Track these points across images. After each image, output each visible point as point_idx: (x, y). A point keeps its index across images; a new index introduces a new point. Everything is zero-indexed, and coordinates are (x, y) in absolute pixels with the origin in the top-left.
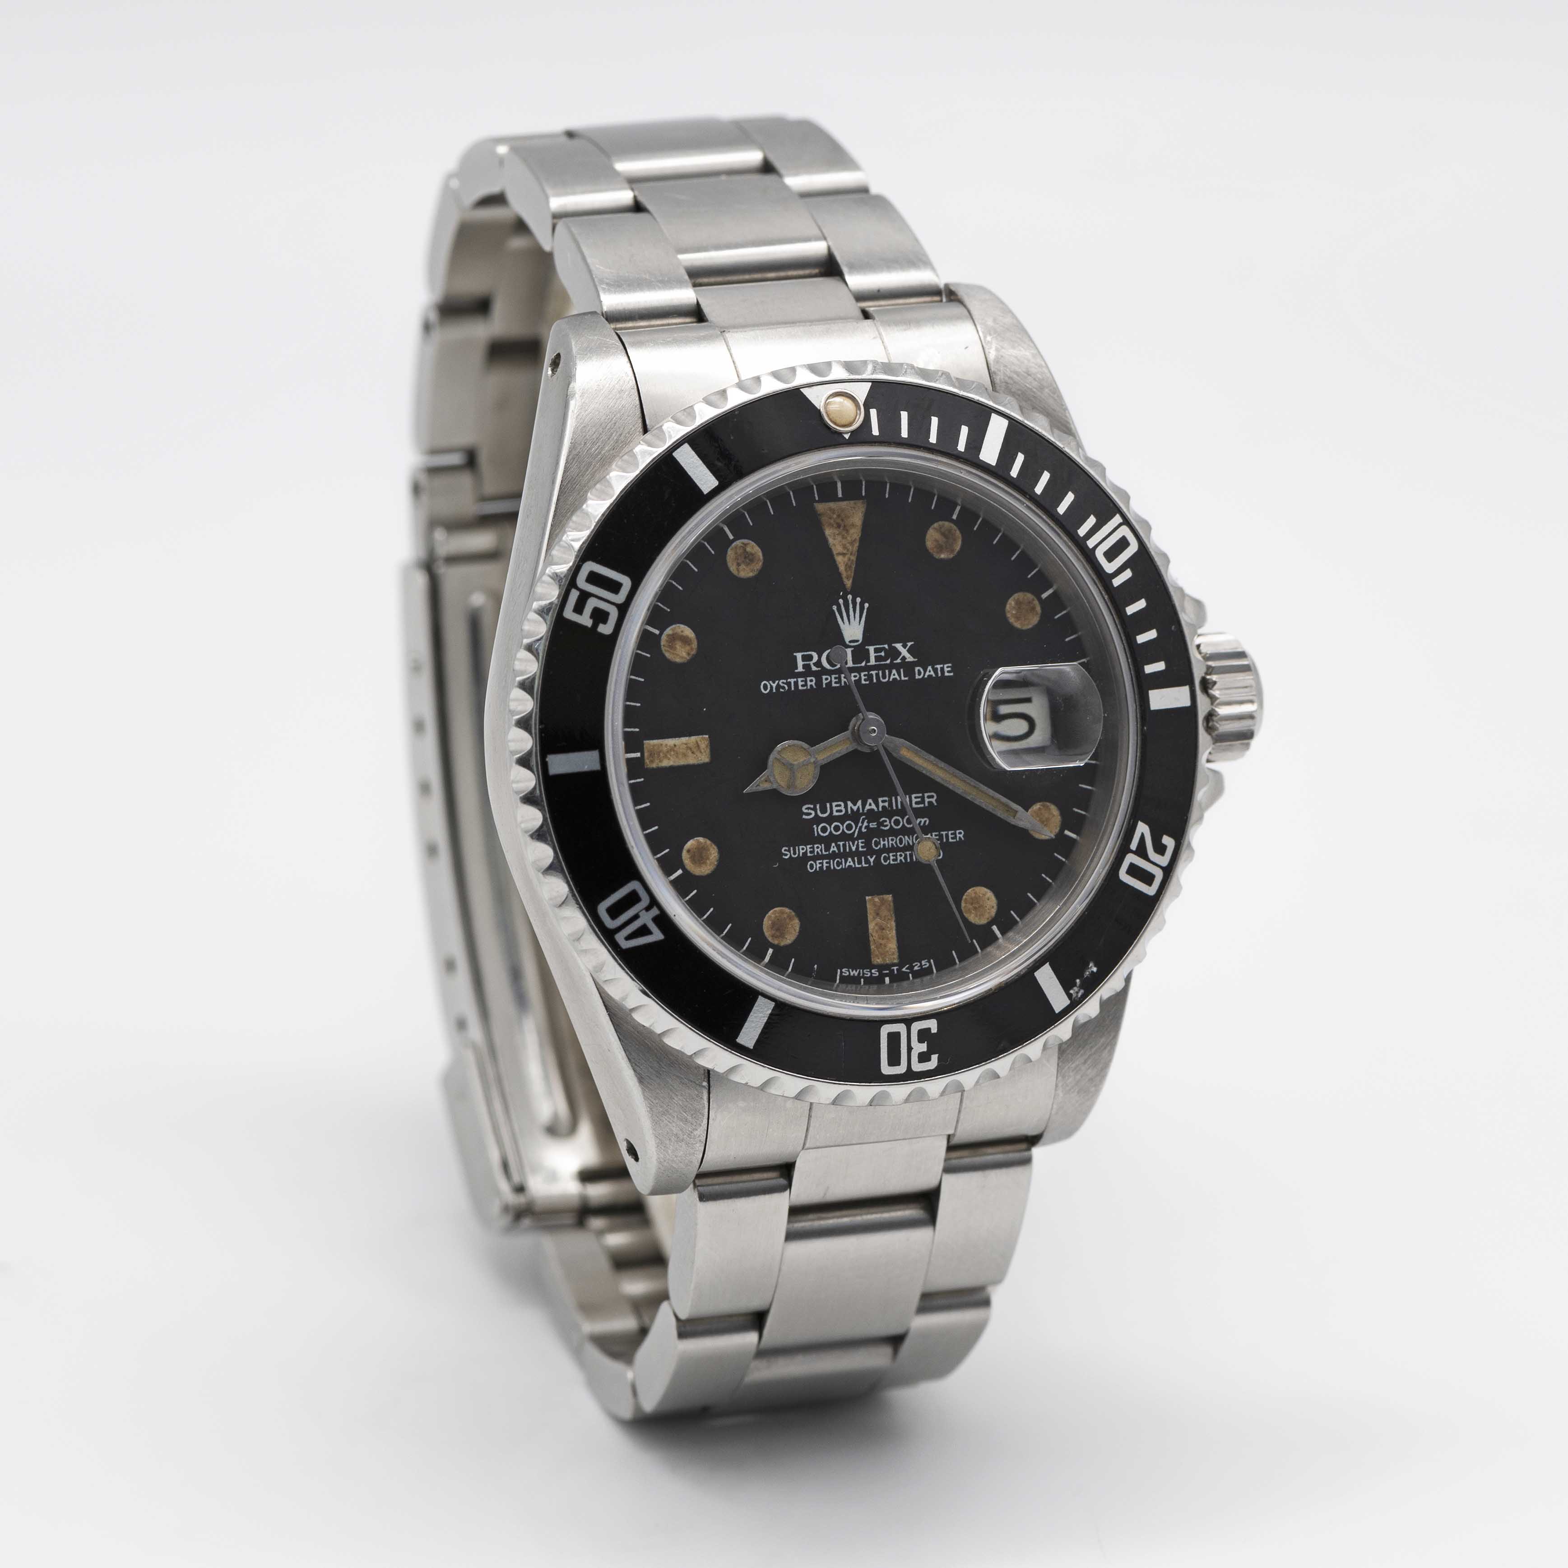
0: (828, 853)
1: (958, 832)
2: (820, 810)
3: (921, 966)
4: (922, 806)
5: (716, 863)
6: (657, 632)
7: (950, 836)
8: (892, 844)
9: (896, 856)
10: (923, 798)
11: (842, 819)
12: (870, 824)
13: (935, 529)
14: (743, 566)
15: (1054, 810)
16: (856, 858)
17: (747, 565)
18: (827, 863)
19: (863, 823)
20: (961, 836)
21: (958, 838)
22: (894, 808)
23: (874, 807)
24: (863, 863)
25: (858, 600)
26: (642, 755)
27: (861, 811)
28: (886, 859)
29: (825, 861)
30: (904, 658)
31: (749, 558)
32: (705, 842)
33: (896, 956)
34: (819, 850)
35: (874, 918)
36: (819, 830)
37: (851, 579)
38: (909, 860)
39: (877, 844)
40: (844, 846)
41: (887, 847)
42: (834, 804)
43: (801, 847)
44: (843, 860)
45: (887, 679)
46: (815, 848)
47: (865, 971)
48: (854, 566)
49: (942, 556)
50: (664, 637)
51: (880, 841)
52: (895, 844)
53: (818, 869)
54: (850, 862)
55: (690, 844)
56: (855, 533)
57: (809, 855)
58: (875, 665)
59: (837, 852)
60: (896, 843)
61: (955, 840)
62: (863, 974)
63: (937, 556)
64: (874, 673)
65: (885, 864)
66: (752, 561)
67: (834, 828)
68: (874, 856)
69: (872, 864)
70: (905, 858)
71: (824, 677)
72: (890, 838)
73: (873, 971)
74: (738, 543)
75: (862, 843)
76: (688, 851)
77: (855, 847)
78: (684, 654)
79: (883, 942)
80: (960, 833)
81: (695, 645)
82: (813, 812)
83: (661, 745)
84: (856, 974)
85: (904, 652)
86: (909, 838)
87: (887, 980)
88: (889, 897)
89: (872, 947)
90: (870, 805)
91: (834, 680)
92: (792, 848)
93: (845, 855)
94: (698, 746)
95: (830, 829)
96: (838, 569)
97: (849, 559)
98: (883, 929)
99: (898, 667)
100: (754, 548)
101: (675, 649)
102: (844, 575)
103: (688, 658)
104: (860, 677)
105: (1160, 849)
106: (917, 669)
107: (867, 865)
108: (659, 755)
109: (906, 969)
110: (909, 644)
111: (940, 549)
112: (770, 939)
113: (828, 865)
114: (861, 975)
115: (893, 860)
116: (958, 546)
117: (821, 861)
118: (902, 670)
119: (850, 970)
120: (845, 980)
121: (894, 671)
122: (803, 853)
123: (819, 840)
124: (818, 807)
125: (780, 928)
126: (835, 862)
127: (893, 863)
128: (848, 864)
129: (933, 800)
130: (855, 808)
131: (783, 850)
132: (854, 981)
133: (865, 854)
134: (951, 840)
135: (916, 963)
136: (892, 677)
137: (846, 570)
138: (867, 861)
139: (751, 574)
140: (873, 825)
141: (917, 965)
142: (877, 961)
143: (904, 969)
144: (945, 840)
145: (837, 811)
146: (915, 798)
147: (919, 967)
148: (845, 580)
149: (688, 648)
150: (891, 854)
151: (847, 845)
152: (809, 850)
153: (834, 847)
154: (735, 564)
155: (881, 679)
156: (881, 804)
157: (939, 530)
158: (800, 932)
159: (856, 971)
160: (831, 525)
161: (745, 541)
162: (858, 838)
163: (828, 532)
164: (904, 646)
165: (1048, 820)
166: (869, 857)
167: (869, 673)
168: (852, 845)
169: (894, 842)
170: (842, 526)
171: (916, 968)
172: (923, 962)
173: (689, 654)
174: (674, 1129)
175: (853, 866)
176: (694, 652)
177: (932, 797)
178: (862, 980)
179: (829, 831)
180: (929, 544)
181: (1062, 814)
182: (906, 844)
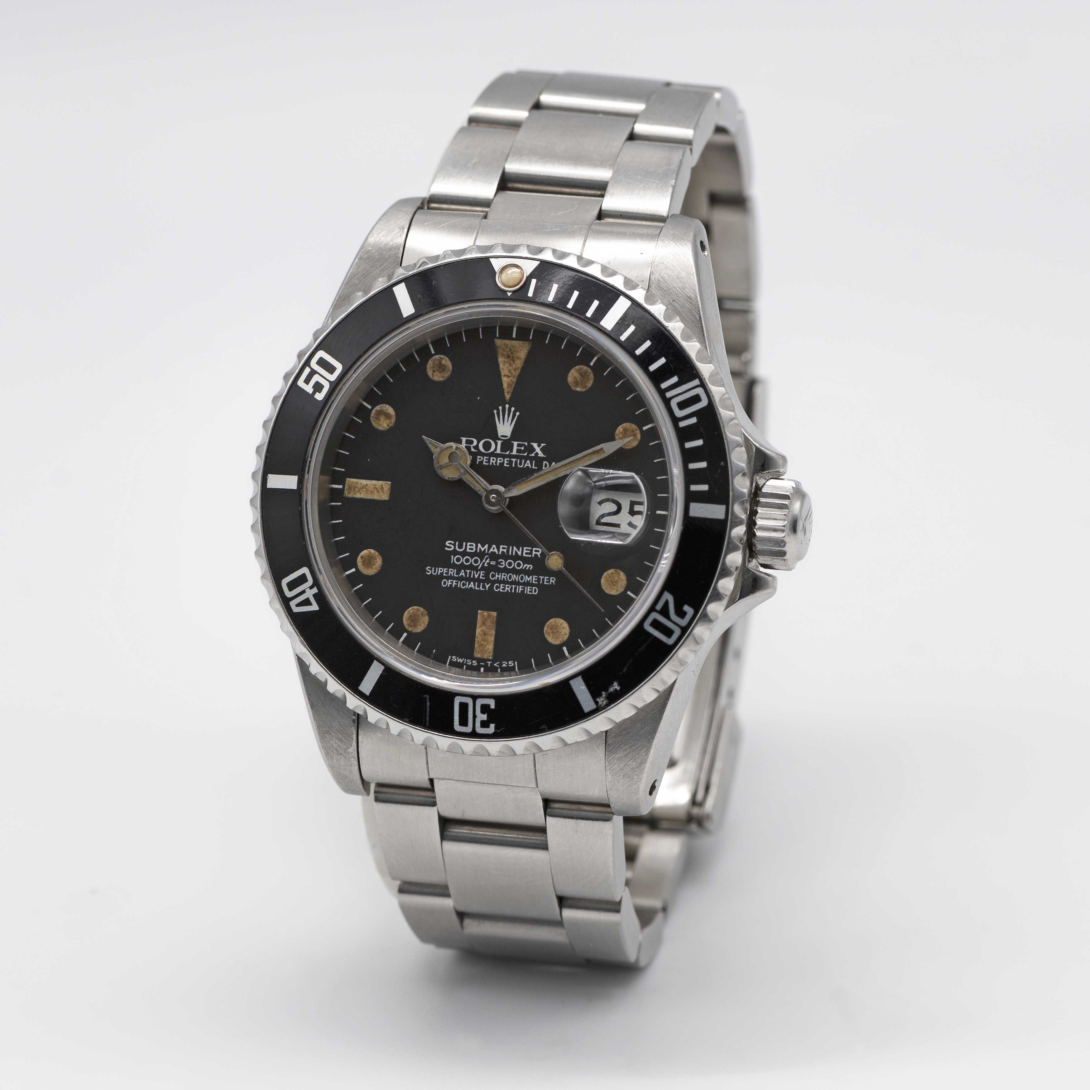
0: (458, 576)
1: (551, 578)
2: (458, 546)
3: (508, 664)
4: (530, 556)
5: (379, 568)
6: (370, 407)
7: (546, 580)
8: (504, 578)
9: (505, 587)
10: (531, 551)
11: (472, 555)
12: (491, 562)
13: (576, 370)
14: (436, 373)
15: (623, 576)
16: (476, 583)
17: (440, 373)
18: (456, 582)
19: (486, 560)
20: (553, 581)
21: (551, 582)
22: (510, 554)
23: (496, 550)
24: (481, 587)
25: (513, 409)
26: (344, 487)
27: (486, 552)
28: (497, 588)
29: (454, 581)
30: (537, 454)
31: (441, 368)
32: (375, 553)
33: (491, 654)
34: (452, 573)
35: (481, 626)
36: (455, 559)
37: (511, 394)
38: (513, 591)
39: (493, 576)
40: (470, 573)
41: (500, 579)
42: (469, 544)
43: (440, 569)
44: (467, 583)
45: (522, 466)
46: (450, 571)
47: (468, 660)
48: (513, 386)
49: (578, 389)
50: (374, 411)
51: (496, 574)
52: (505, 579)
53: (449, 586)
54: (472, 585)
55: (365, 552)
56: (519, 364)
57: (444, 575)
58: (516, 455)
59: (464, 576)
60: (507, 578)
61: (548, 584)
62: (466, 662)
63: (573, 388)
64: (514, 460)
65: (496, 590)
66: (444, 370)
67: (465, 560)
68: (490, 584)
69: (487, 589)
70: (511, 589)
71: (479, 457)
72: (503, 574)
73: (474, 662)
74: (437, 357)
75: (483, 573)
76: (362, 557)
77: (478, 575)
78: (385, 425)
79: (484, 643)
80: (553, 579)
81: (393, 420)
82: (453, 547)
83: (358, 483)
84: (461, 661)
85: (538, 450)
86: (516, 576)
87: (482, 669)
88: (495, 614)
89: (476, 645)
90: (494, 549)
91: (485, 460)
92: (433, 568)
93: (469, 580)
94: (382, 488)
95: (463, 560)
96: (502, 385)
97: (511, 380)
98: (486, 635)
99: (531, 459)
100: (447, 362)
101: (380, 420)
102: (505, 391)
103: (387, 428)
104: (504, 461)
105: (681, 614)
106: (545, 462)
107: (484, 589)
108: (355, 489)
109: (497, 665)
110: (543, 445)
111: (577, 384)
112: (406, 627)
113: (456, 584)
114: (465, 662)
115: (503, 589)
116: (590, 384)
117: (452, 581)
118: (534, 462)
119: (458, 658)
120: (453, 664)
121: (528, 462)
122: (440, 573)
123: (453, 566)
124: (457, 543)
125: (414, 620)
126: (462, 583)
127: (502, 591)
128: (470, 586)
129: (539, 554)
130: (483, 549)
131: (427, 569)
132: (460, 666)
133: (483, 581)
134: (545, 583)
135: (505, 662)
136: (526, 465)
137: (508, 387)
138: (484, 587)
139: (442, 379)
140: (493, 563)
141: (505, 663)
142: (477, 655)
143: (495, 665)
144: (541, 582)
145: (470, 549)
146: (527, 550)
147: (506, 665)
148: (506, 394)
149: (388, 421)
150: (501, 585)
151: (472, 573)
152: (445, 571)
153: (462, 573)
154: (432, 370)
155: (518, 465)
156: (501, 550)
157: (578, 371)
158: (428, 625)
159: (462, 659)
160: (503, 355)
161: (442, 356)
162: (480, 570)
163: (500, 360)
164: (539, 446)
165: (616, 582)
166: (486, 584)
167: (510, 459)
168: (475, 574)
169: (505, 577)
170: (511, 357)
171: (504, 665)
172: (510, 662)
173: (388, 425)
174: (334, 745)
175: (474, 588)
176: (392, 425)
177: (538, 551)
178: (465, 666)
179: (461, 561)
180: (570, 379)
181: (628, 580)
182: (514, 580)
